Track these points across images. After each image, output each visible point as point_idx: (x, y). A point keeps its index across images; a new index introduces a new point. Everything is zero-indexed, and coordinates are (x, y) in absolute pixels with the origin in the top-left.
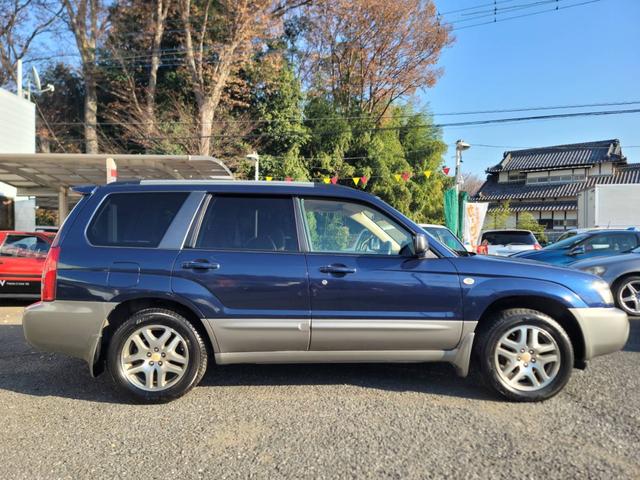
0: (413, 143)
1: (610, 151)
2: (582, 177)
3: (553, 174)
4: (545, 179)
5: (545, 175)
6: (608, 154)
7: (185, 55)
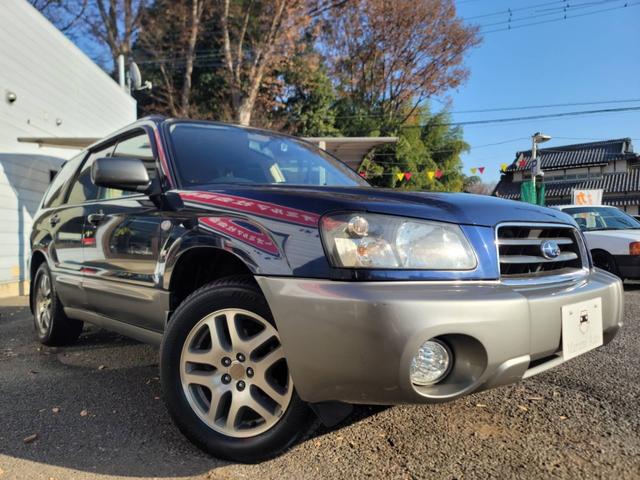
0: (434, 143)
1: (624, 149)
2: (598, 175)
3: (569, 172)
4: (561, 178)
5: (561, 173)
6: (623, 152)
7: (224, 57)
